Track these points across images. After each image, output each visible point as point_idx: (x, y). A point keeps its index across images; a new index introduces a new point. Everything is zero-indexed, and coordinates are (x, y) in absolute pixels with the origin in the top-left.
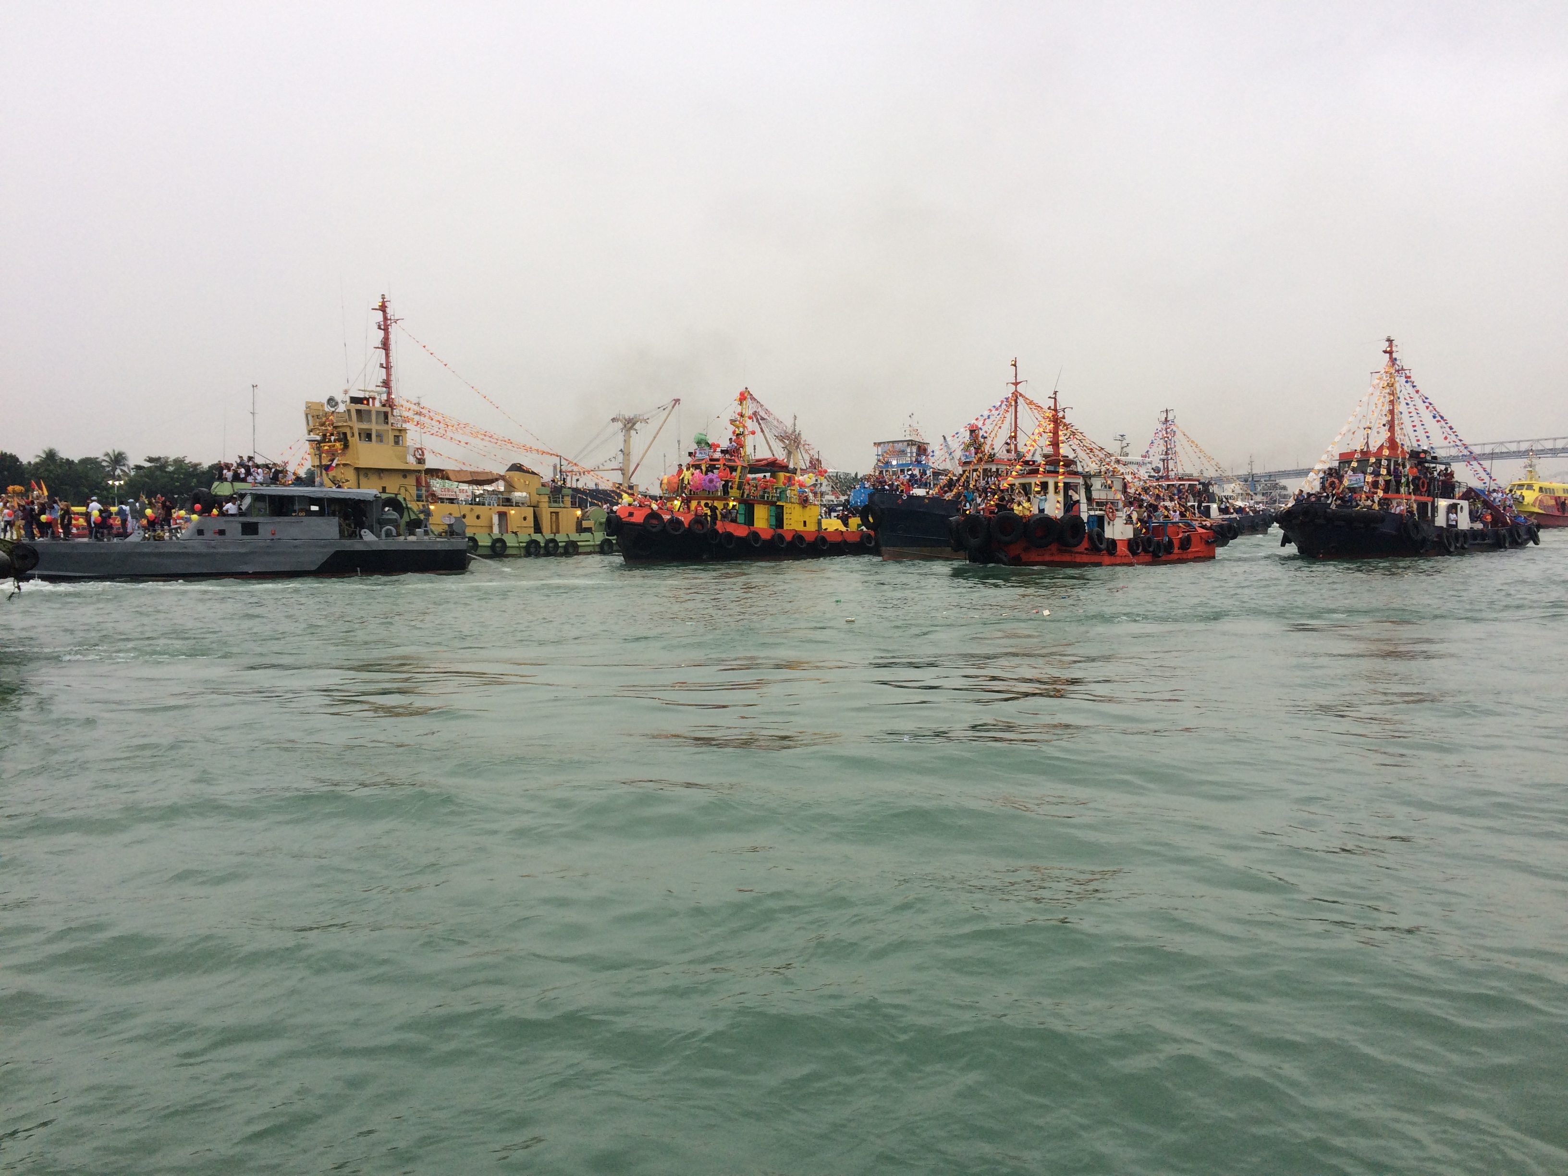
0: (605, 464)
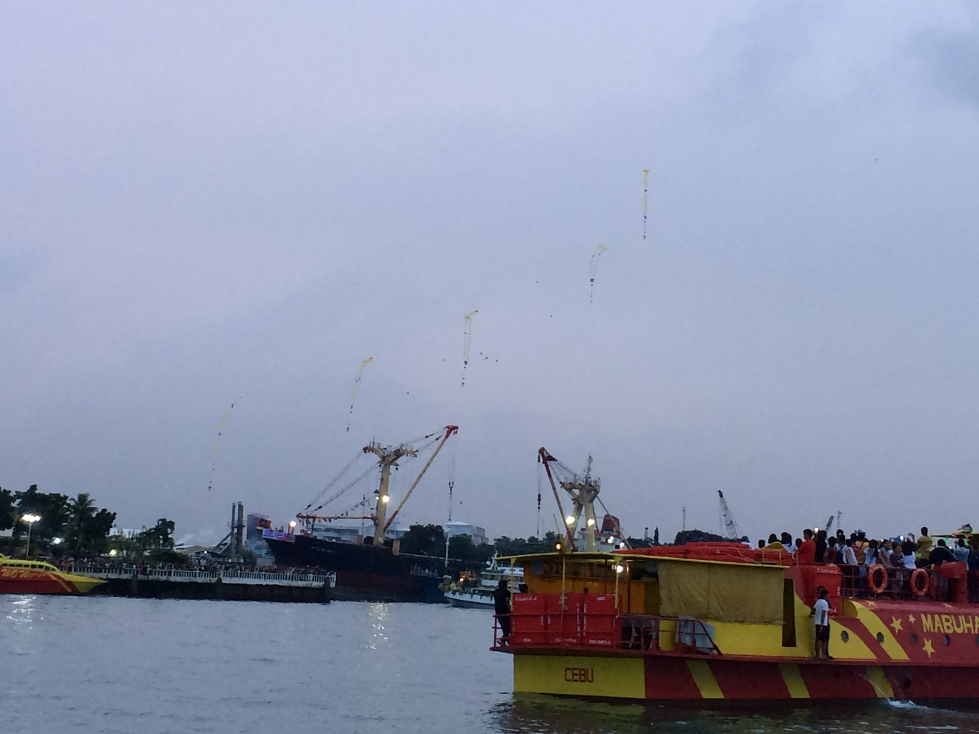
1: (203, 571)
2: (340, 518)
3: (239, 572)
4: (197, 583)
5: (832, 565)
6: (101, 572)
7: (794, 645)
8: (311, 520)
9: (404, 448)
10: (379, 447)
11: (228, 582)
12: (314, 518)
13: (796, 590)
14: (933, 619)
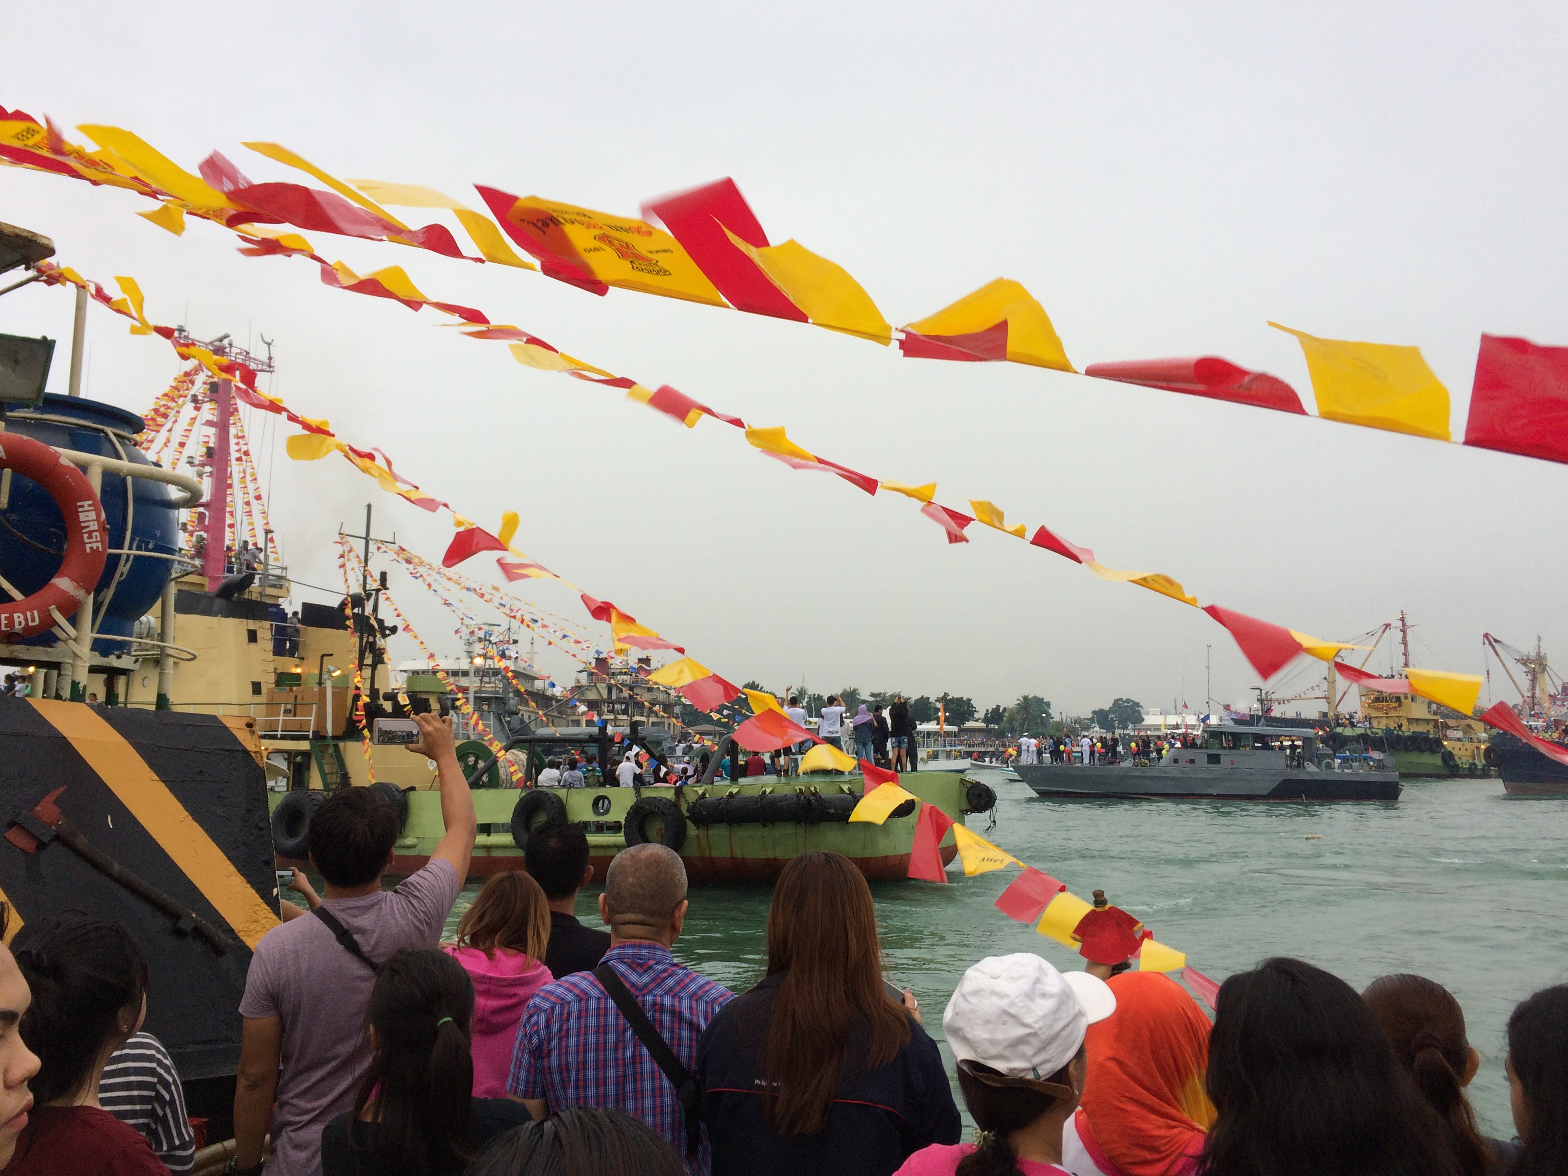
0: (1307, 692)
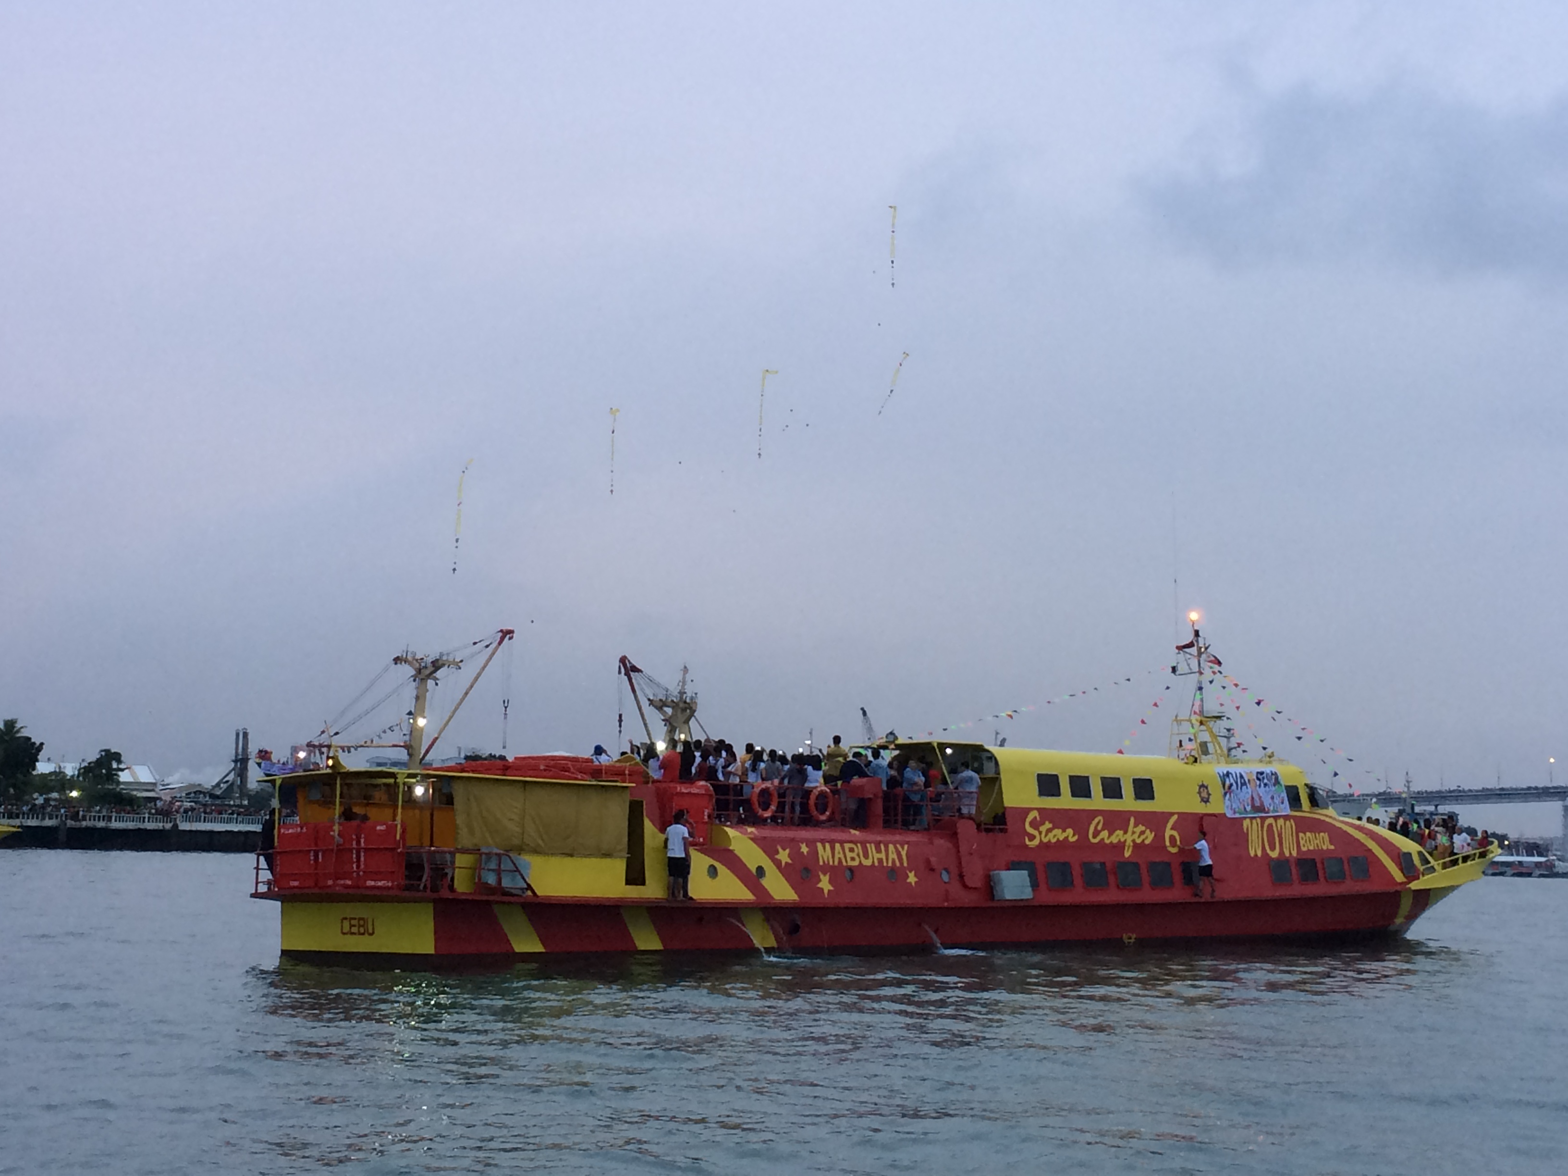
1: (153, 814)
2: (362, 746)
3: (203, 815)
4: (146, 830)
5: (702, 783)
6: (18, 817)
7: (643, 883)
8: (325, 750)
9: (445, 658)
10: (414, 658)
11: (188, 829)
12: (329, 747)
13: (647, 816)
14: (833, 849)
